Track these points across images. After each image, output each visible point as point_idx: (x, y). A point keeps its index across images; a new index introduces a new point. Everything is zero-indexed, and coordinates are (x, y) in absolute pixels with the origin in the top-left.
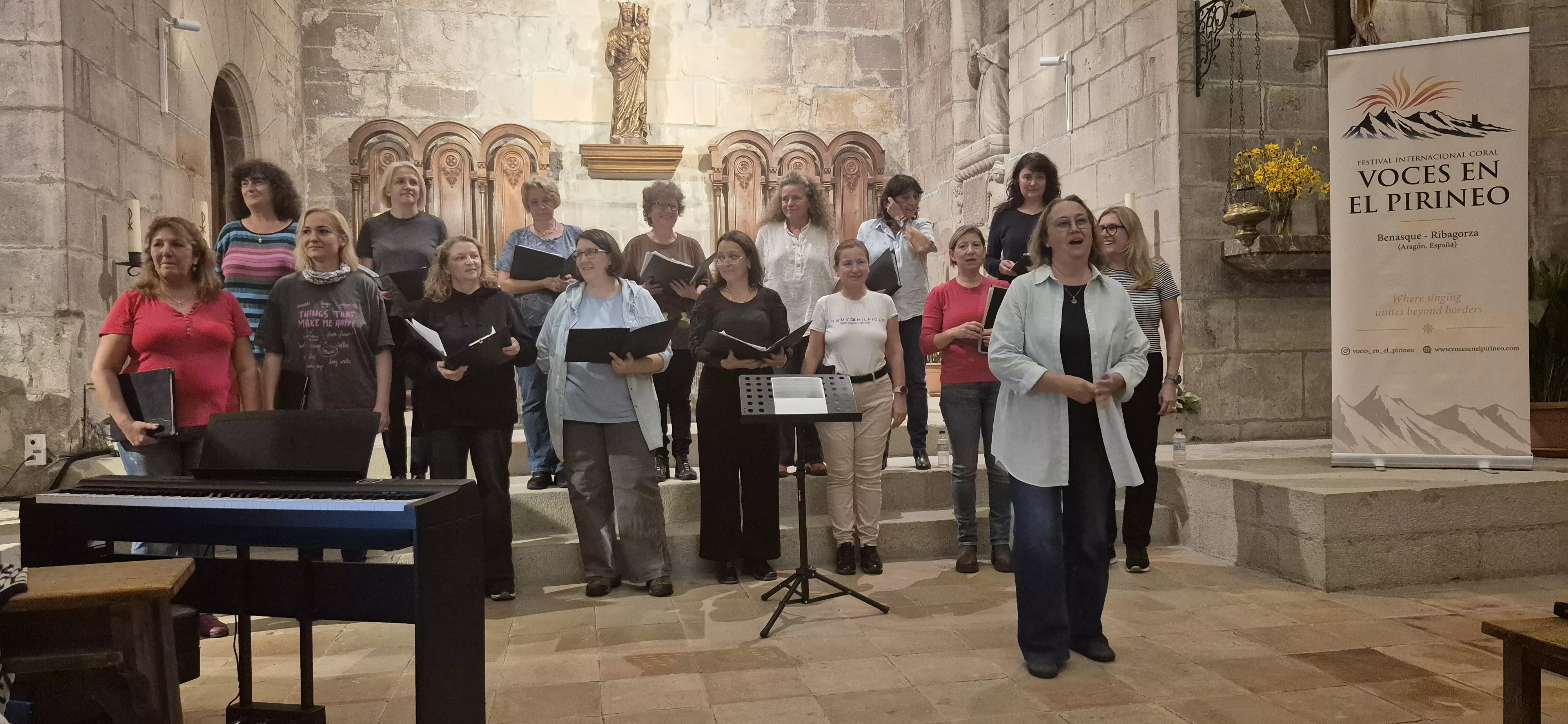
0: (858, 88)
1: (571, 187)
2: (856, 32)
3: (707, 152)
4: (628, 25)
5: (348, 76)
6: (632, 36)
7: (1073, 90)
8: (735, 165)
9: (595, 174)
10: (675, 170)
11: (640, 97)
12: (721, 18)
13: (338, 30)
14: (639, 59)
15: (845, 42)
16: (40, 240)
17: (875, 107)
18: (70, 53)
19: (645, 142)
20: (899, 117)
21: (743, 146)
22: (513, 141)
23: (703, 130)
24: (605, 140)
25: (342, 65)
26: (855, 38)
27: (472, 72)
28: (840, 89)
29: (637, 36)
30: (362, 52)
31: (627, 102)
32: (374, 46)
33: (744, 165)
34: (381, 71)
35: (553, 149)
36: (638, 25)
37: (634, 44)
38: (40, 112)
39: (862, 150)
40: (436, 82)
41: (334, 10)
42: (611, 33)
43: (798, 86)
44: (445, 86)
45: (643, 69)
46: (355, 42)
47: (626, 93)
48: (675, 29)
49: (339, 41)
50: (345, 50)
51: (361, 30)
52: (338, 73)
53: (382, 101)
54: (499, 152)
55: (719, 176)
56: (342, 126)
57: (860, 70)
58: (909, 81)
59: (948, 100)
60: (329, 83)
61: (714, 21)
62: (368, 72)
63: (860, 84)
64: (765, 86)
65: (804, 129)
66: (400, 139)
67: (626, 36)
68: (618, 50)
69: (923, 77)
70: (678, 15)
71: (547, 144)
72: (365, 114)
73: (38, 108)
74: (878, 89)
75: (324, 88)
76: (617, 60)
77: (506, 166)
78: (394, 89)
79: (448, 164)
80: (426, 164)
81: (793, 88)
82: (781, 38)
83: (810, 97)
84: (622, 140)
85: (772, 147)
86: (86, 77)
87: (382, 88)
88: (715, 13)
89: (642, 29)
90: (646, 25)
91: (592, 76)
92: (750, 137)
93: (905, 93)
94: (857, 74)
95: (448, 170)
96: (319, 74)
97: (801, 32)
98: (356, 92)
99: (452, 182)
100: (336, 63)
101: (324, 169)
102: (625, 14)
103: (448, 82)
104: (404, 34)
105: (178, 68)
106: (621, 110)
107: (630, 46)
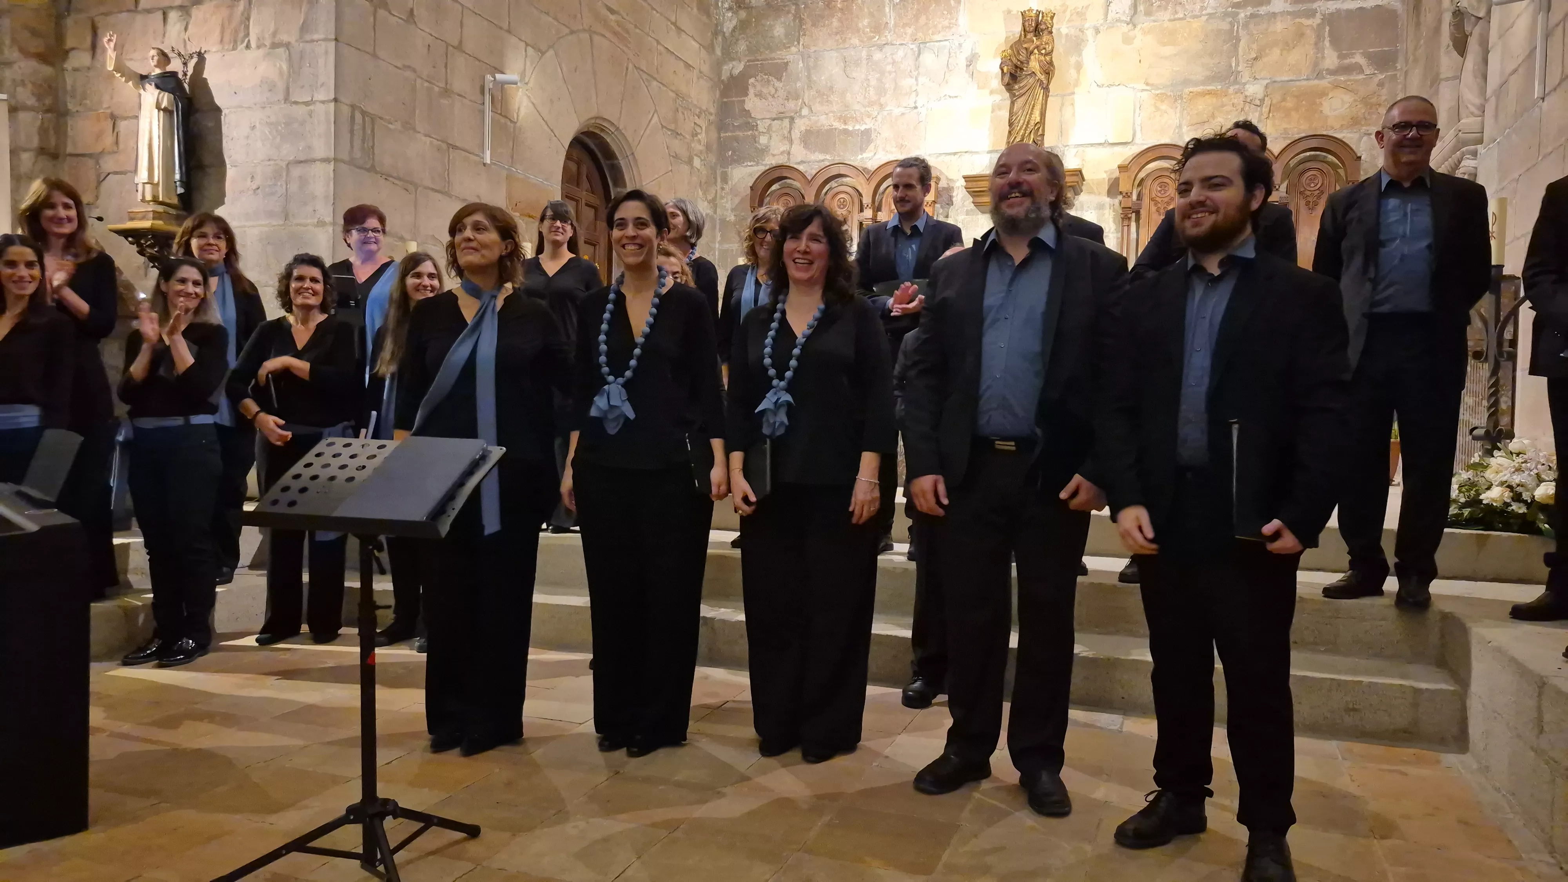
0: (1331, 78)
2: (1333, 6)
3: (1118, 174)
4: (1030, 35)
5: (757, 125)
6: (1032, 49)
8: (1155, 188)
11: (1040, 117)
12: (1147, 14)
14: (1039, 73)
15: (1315, 22)
17: (1355, 101)
21: (1162, 163)
23: (1117, 148)
25: (753, 115)
26: (1328, 13)
27: (869, 109)
28: (1304, 83)
30: (770, 98)
31: (1023, 121)
32: (782, 93)
33: (1163, 187)
34: (786, 118)
35: (944, 184)
36: (1040, 34)
37: (1036, 57)
40: (834, 124)
41: (748, 61)
42: (1009, 48)
43: (1245, 84)
44: (843, 127)
45: (1043, 84)
47: (1019, 114)
48: (1089, 33)
50: (757, 100)
51: (771, 78)
53: (784, 147)
55: (1132, 202)
56: (746, 174)
57: (1335, 54)
60: (741, 134)
61: (1140, 17)
62: (774, 120)
63: (1333, 72)
64: (1200, 88)
68: (1014, 66)
70: (1095, 17)
76: (1014, 76)
78: (796, 135)
79: (840, 207)
81: (1237, 87)
82: (1226, 26)
83: (1260, 96)
86: (368, 131)
87: (786, 132)
89: (1046, 39)
90: (1051, 32)
91: (991, 99)
93: (1401, 77)
94: (1331, 59)
100: (748, 113)
101: (731, 218)
102: (1027, 24)
103: (845, 124)
104: (809, 77)
105: (514, 122)
106: (1013, 134)
107: (1028, 60)
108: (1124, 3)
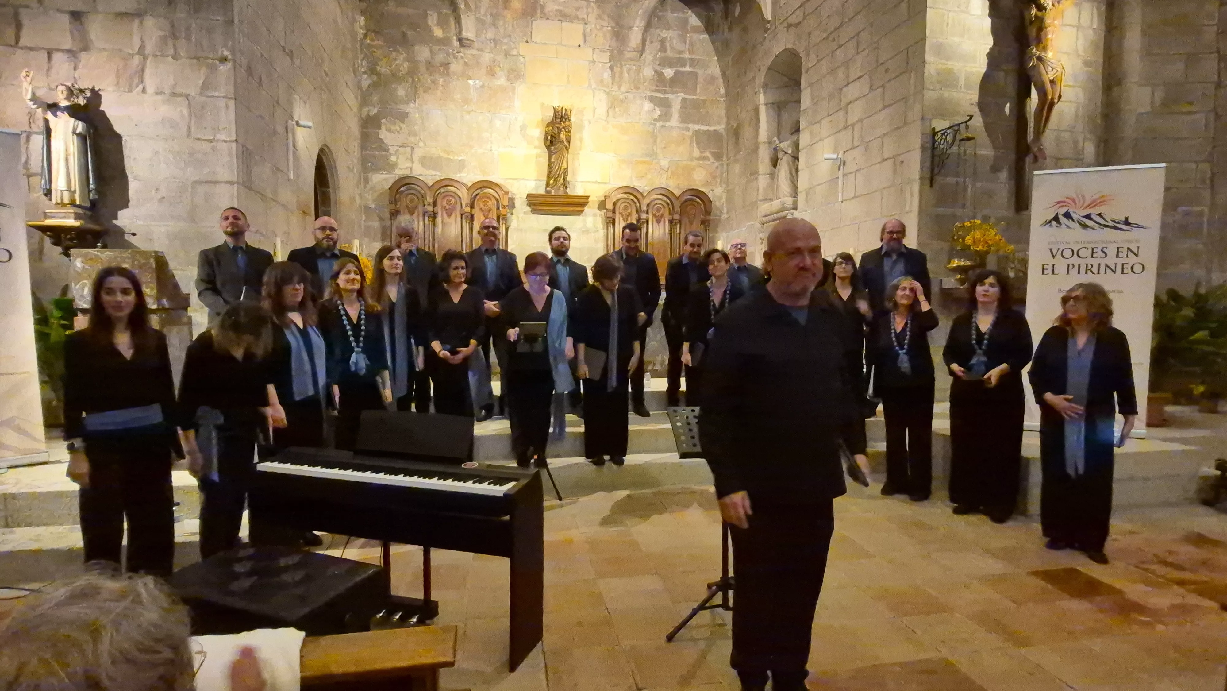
0: (697, 162)
1: (520, 219)
2: (697, 127)
3: (603, 199)
4: (559, 120)
5: (388, 149)
6: (561, 127)
7: (844, 176)
8: (620, 207)
9: (535, 211)
10: (584, 210)
11: (565, 165)
12: (614, 117)
13: (384, 121)
14: (565, 141)
15: (690, 133)
17: (707, 174)
18: (240, 147)
19: (566, 193)
20: (721, 181)
21: (625, 196)
22: (486, 191)
23: (602, 185)
24: (542, 191)
25: (385, 142)
26: (696, 131)
27: (463, 148)
28: (686, 162)
29: (564, 127)
30: (397, 134)
31: (557, 168)
32: (405, 131)
33: (625, 207)
34: (408, 146)
35: (510, 195)
36: (564, 120)
37: (562, 132)
38: (223, 185)
39: (698, 200)
40: (441, 154)
41: (380, 108)
42: (548, 126)
43: (660, 160)
44: (446, 156)
45: (566, 147)
46: (393, 128)
47: (556, 163)
48: (586, 123)
49: (383, 128)
50: (388, 134)
51: (397, 121)
52: (383, 147)
53: (409, 164)
54: (478, 197)
55: (610, 214)
56: (384, 179)
57: (698, 151)
58: (728, 159)
59: (755, 173)
60: (377, 153)
61: (610, 118)
62: (400, 147)
63: (698, 159)
64: (640, 159)
65: (663, 186)
66: (418, 188)
67: (557, 127)
68: (552, 136)
69: (738, 157)
70: (588, 115)
71: (507, 193)
72: (400, 172)
73: (221, 182)
74: (709, 163)
75: (374, 157)
76: (551, 142)
77: (482, 206)
78: (416, 158)
79: (447, 204)
80: (435, 204)
81: (657, 161)
82: (651, 129)
83: (667, 166)
84: (553, 191)
85: (644, 197)
86: (249, 161)
87: (409, 156)
88: (611, 113)
89: (567, 123)
90: (570, 120)
91: (535, 151)
92: (631, 192)
93: (725, 166)
94: (696, 153)
95: (447, 208)
96: (372, 148)
97: (663, 126)
98: (393, 159)
99: (449, 215)
100: (381, 141)
101: (373, 206)
102: (557, 114)
103: (448, 154)
104: (423, 123)
105: (297, 150)
106: (553, 173)
107: (559, 133)
108: (602, 109)
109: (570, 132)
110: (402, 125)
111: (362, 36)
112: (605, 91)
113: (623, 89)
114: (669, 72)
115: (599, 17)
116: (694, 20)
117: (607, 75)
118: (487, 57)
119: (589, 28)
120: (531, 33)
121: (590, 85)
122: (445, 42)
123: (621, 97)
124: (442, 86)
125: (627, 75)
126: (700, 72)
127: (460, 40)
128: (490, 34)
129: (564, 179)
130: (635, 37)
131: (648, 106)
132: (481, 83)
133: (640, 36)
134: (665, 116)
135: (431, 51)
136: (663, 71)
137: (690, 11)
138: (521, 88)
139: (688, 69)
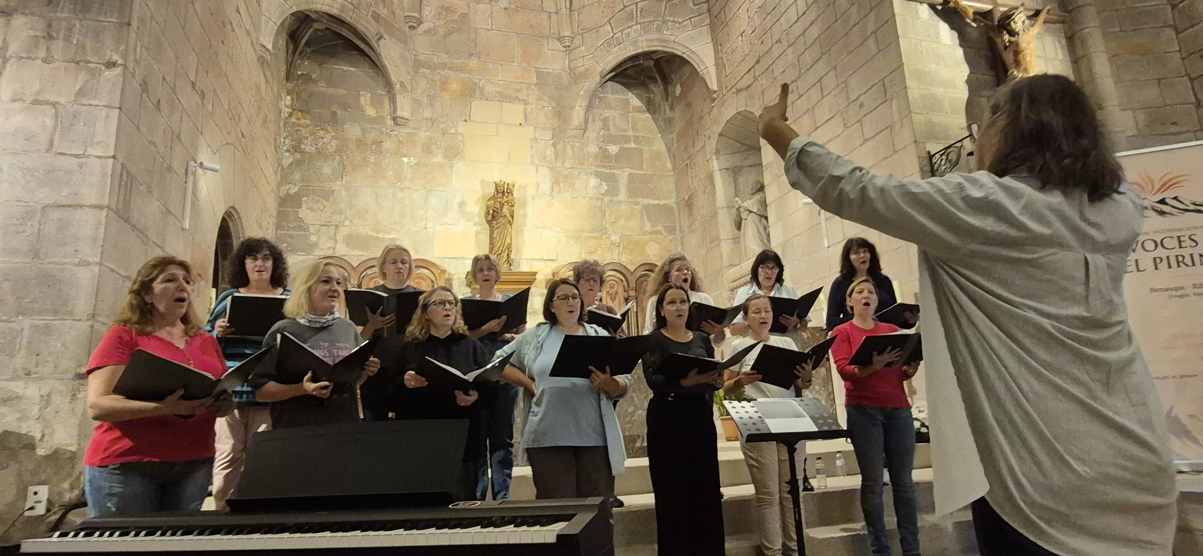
2: (646, 201)
4: (500, 195)
6: (503, 201)
7: (826, 220)
11: (508, 241)
12: (559, 192)
13: (305, 199)
14: (508, 216)
15: (639, 208)
16: (71, 313)
18: (119, 167)
19: (510, 270)
23: (548, 262)
27: (394, 226)
28: (638, 237)
29: (506, 202)
30: (319, 212)
31: (499, 243)
32: (328, 209)
35: (447, 274)
36: (506, 194)
37: (505, 207)
38: (87, 209)
40: (369, 233)
41: (302, 186)
42: (489, 200)
43: (610, 235)
44: (376, 235)
45: (510, 222)
46: (315, 206)
47: (498, 238)
48: (529, 198)
49: (304, 205)
50: (308, 211)
51: (320, 198)
52: (302, 226)
56: (302, 261)
57: (650, 225)
58: (682, 232)
59: (716, 240)
61: (555, 193)
64: (589, 234)
65: (615, 261)
67: (500, 202)
68: (494, 211)
70: (531, 190)
71: (443, 272)
72: (320, 252)
73: (85, 206)
74: (662, 236)
75: (291, 237)
76: (493, 216)
80: (360, 287)
81: (607, 235)
82: (599, 204)
86: (129, 187)
88: (556, 189)
89: (510, 197)
90: (512, 195)
91: (475, 228)
93: (679, 239)
94: (648, 227)
96: (289, 227)
97: (610, 201)
98: (316, 237)
102: (499, 188)
103: (378, 233)
104: (350, 201)
105: (198, 200)
106: (495, 249)
107: (502, 208)
108: (546, 185)
109: (513, 206)
110: (325, 203)
111: (287, 115)
112: (549, 167)
113: (567, 165)
114: (613, 149)
115: (539, 99)
116: (634, 101)
117: (550, 152)
118: (423, 135)
119: (529, 108)
120: (470, 112)
121: (532, 162)
122: (379, 120)
123: (566, 173)
124: (374, 164)
125: (570, 152)
126: (645, 148)
127: (394, 119)
128: (427, 114)
129: (508, 255)
130: (578, 115)
131: (593, 181)
132: (416, 161)
133: (582, 115)
134: (613, 191)
135: (363, 129)
136: (608, 148)
137: (630, 94)
138: (459, 166)
139: (632, 145)
